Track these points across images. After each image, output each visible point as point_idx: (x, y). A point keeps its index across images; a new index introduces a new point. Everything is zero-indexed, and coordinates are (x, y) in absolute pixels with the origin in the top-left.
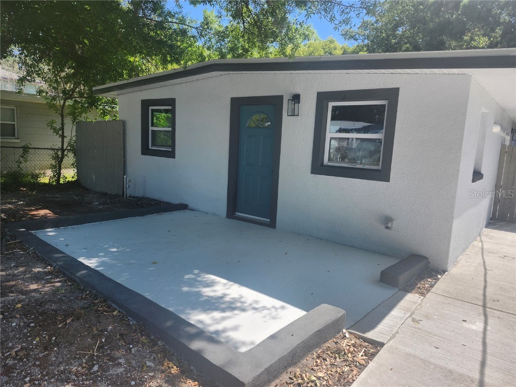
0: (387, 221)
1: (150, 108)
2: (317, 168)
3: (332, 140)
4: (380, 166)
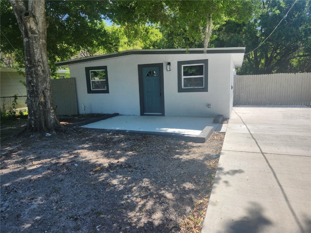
0: (208, 105)
1: (90, 71)
2: (180, 90)
3: (184, 79)
4: (204, 87)
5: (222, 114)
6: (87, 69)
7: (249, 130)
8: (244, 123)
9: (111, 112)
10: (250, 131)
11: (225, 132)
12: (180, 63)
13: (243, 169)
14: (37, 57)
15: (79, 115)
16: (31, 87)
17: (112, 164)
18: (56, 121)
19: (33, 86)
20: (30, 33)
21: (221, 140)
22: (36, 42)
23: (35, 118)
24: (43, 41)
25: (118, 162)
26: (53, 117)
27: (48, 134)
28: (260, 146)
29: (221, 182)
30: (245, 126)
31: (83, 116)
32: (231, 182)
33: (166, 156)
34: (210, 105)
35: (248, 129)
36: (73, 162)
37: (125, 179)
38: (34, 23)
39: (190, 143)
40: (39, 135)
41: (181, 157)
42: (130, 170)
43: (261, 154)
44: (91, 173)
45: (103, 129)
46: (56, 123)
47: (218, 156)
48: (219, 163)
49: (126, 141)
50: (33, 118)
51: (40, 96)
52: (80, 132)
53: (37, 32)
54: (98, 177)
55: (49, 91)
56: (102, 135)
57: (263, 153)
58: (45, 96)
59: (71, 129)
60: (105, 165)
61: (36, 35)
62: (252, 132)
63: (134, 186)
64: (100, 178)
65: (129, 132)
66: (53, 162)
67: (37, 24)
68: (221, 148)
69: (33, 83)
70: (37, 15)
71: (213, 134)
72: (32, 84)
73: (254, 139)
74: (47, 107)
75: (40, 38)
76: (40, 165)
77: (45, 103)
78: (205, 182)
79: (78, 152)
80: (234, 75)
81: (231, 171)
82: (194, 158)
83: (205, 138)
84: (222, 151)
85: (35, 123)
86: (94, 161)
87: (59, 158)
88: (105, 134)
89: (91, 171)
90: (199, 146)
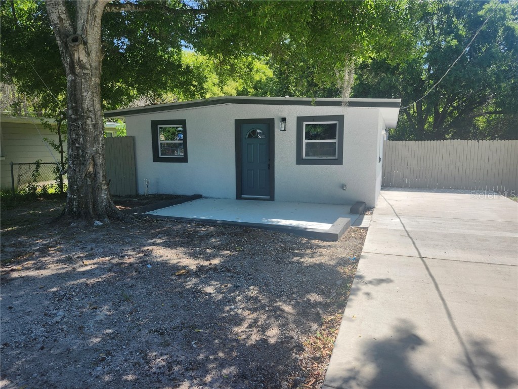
0: (343, 187)
1: (159, 126)
2: (300, 161)
3: (307, 144)
4: (336, 157)
5: (363, 201)
6: (155, 124)
7: (403, 225)
8: (397, 215)
9: (190, 193)
10: (405, 226)
11: (368, 228)
12: (300, 120)
13: (392, 278)
14: (87, 104)
15: (137, 195)
16: (74, 149)
17: (202, 266)
18: (110, 203)
19: (77, 148)
20: (77, 67)
21: (361, 238)
22: (87, 81)
23: (79, 197)
24: (95, 80)
25: (210, 264)
26: (105, 197)
27: (98, 223)
28: (419, 248)
29: (360, 293)
30: (398, 220)
31: (145, 197)
32: (374, 294)
33: (280, 258)
34: (345, 186)
35: (402, 223)
36: (143, 262)
37: (223, 286)
38: (84, 52)
39: (315, 242)
40: (84, 223)
41: (302, 260)
42: (229, 275)
43: (420, 259)
44: (173, 277)
45: (182, 218)
46: (109, 207)
47: (357, 261)
48: (358, 270)
49: (218, 236)
50: (75, 197)
51: (88, 163)
52: (145, 220)
53: (88, 66)
54: (184, 282)
55: (101, 157)
56: (180, 226)
57: (422, 258)
58: (95, 165)
59: (131, 216)
60: (192, 268)
61: (86, 71)
62: (408, 229)
63: (238, 296)
64: (187, 284)
65: (222, 223)
66: (115, 261)
67: (88, 54)
68: (362, 249)
69: (79, 144)
70: (90, 41)
71: (349, 230)
72: (77, 145)
73: (411, 238)
74: (98, 181)
75: (92, 75)
76: (96, 266)
77: (96, 173)
78: (337, 294)
79: (148, 249)
80: (384, 141)
81: (375, 279)
82: (322, 262)
83: (337, 234)
84: (362, 254)
85: (78, 205)
86: (175, 262)
87: (123, 257)
88: (185, 225)
89: (172, 275)
90: (329, 246)
